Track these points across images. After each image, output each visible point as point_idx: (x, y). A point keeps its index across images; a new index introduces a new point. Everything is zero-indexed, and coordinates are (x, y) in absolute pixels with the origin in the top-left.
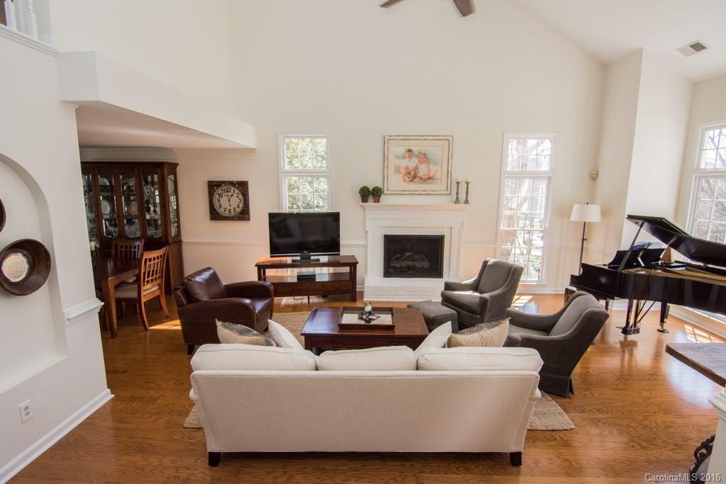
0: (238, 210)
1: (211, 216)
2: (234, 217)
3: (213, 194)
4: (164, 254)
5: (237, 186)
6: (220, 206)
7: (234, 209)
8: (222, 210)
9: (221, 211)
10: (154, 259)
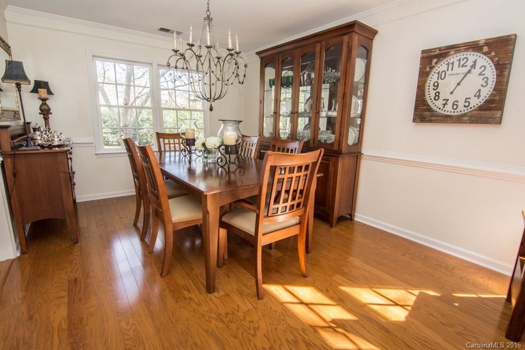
0: (475, 102)
1: (415, 115)
2: (465, 115)
3: (427, 74)
4: (315, 164)
5: (486, 49)
6: (437, 96)
7: (467, 100)
8: (440, 103)
9: (437, 105)
10: (300, 168)
